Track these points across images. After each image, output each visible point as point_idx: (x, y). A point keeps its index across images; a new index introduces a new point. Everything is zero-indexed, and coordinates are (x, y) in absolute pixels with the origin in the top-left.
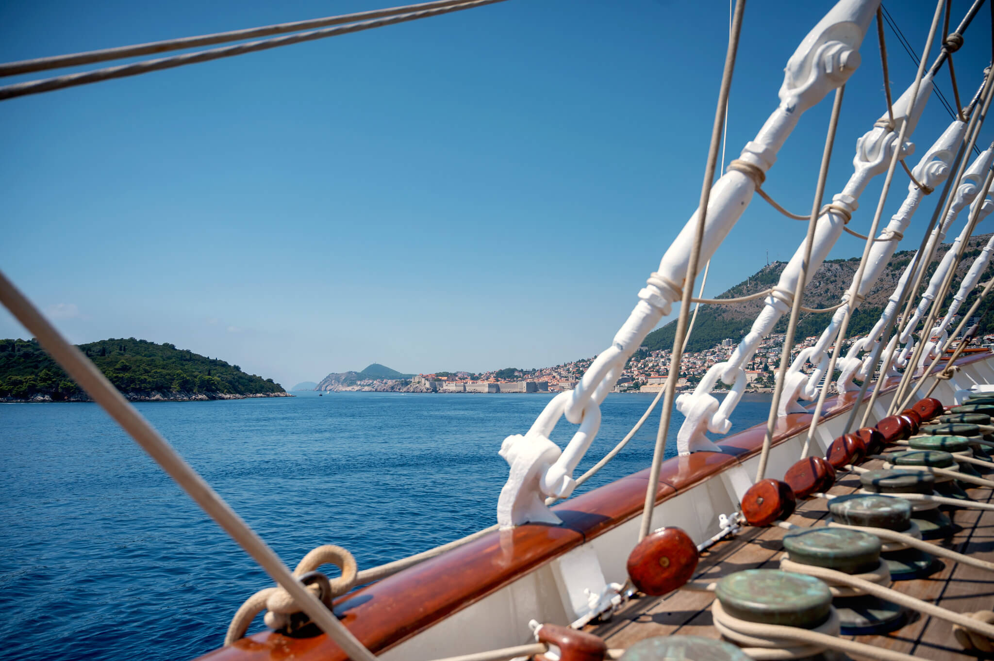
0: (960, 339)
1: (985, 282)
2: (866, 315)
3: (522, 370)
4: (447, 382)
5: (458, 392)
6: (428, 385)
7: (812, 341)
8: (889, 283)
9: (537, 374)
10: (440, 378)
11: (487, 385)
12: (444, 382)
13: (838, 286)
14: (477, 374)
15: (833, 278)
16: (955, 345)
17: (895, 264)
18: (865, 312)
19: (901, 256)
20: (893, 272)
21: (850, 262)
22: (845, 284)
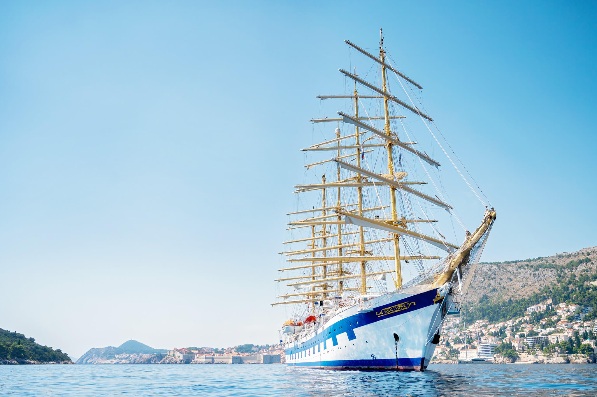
0: (580, 322)
1: (594, 281)
2: (517, 304)
3: (258, 346)
4: (198, 355)
5: (207, 363)
6: (181, 358)
7: (480, 323)
8: (532, 280)
9: (270, 349)
10: (192, 351)
11: (232, 357)
12: (195, 355)
13: (497, 282)
14: (220, 349)
15: (493, 276)
16: (577, 327)
17: (535, 267)
18: (516, 302)
19: (538, 261)
20: (534, 273)
21: (505, 264)
22: (502, 281)
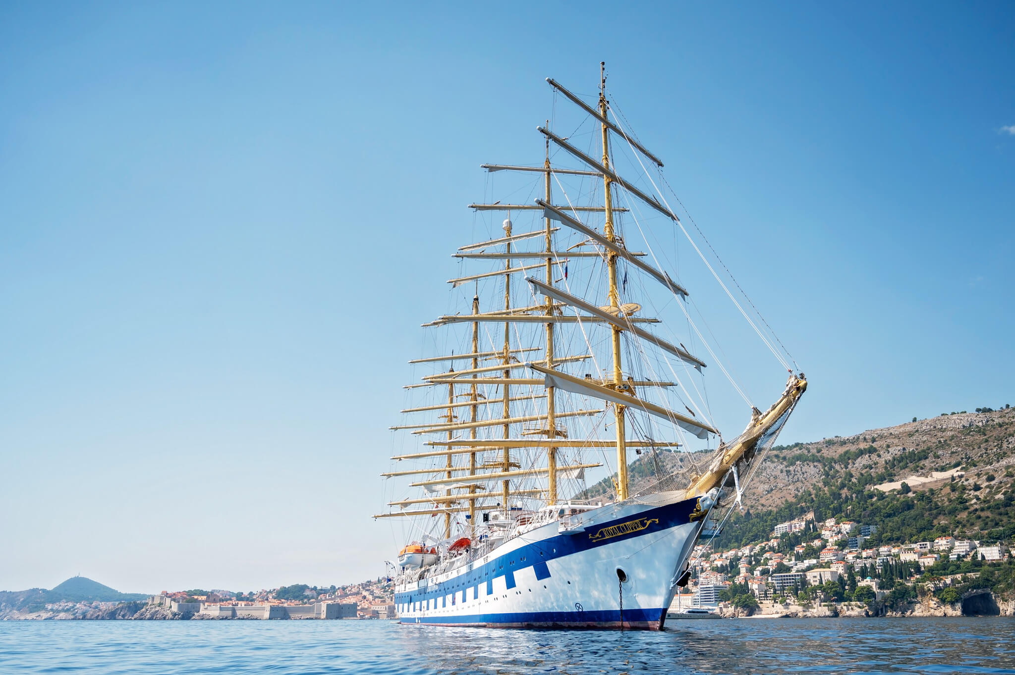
0: (856, 551)
1: (880, 484)
2: (759, 520)
3: (315, 588)
4: (206, 604)
5: (222, 619)
6: (175, 608)
7: (699, 551)
8: (783, 481)
9: (338, 593)
10: (196, 597)
11: (269, 609)
12: (201, 604)
14: (246, 593)
16: (852, 558)
17: (789, 459)
18: (758, 516)
19: (795, 449)
20: (788, 468)
